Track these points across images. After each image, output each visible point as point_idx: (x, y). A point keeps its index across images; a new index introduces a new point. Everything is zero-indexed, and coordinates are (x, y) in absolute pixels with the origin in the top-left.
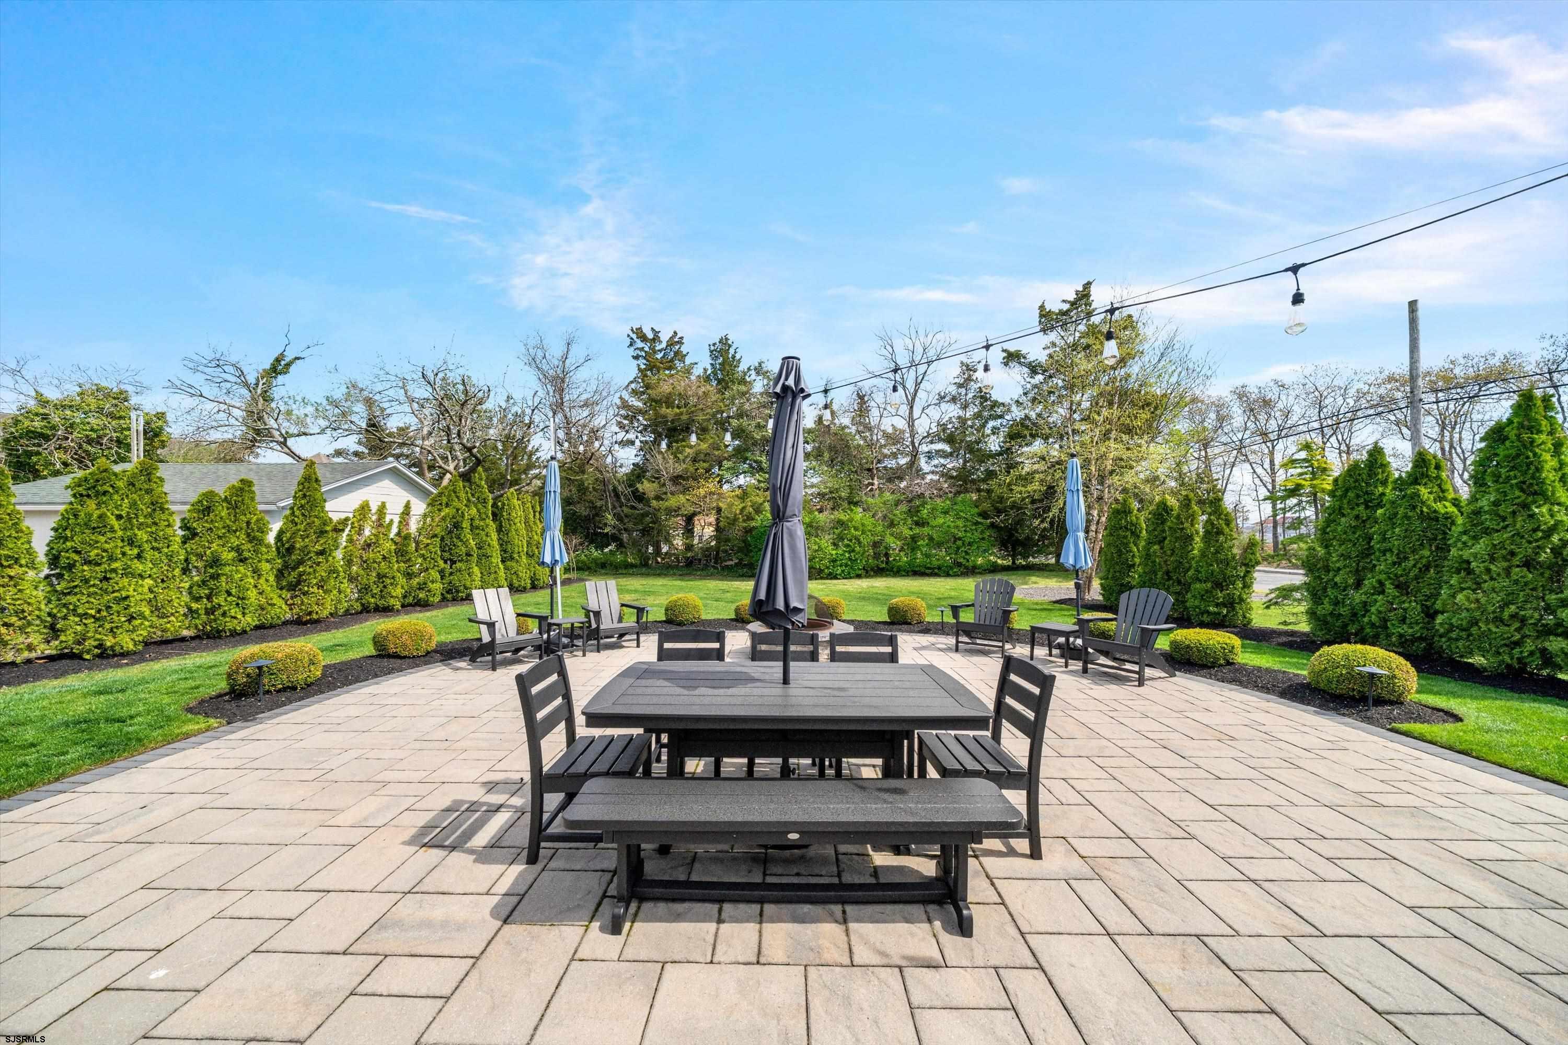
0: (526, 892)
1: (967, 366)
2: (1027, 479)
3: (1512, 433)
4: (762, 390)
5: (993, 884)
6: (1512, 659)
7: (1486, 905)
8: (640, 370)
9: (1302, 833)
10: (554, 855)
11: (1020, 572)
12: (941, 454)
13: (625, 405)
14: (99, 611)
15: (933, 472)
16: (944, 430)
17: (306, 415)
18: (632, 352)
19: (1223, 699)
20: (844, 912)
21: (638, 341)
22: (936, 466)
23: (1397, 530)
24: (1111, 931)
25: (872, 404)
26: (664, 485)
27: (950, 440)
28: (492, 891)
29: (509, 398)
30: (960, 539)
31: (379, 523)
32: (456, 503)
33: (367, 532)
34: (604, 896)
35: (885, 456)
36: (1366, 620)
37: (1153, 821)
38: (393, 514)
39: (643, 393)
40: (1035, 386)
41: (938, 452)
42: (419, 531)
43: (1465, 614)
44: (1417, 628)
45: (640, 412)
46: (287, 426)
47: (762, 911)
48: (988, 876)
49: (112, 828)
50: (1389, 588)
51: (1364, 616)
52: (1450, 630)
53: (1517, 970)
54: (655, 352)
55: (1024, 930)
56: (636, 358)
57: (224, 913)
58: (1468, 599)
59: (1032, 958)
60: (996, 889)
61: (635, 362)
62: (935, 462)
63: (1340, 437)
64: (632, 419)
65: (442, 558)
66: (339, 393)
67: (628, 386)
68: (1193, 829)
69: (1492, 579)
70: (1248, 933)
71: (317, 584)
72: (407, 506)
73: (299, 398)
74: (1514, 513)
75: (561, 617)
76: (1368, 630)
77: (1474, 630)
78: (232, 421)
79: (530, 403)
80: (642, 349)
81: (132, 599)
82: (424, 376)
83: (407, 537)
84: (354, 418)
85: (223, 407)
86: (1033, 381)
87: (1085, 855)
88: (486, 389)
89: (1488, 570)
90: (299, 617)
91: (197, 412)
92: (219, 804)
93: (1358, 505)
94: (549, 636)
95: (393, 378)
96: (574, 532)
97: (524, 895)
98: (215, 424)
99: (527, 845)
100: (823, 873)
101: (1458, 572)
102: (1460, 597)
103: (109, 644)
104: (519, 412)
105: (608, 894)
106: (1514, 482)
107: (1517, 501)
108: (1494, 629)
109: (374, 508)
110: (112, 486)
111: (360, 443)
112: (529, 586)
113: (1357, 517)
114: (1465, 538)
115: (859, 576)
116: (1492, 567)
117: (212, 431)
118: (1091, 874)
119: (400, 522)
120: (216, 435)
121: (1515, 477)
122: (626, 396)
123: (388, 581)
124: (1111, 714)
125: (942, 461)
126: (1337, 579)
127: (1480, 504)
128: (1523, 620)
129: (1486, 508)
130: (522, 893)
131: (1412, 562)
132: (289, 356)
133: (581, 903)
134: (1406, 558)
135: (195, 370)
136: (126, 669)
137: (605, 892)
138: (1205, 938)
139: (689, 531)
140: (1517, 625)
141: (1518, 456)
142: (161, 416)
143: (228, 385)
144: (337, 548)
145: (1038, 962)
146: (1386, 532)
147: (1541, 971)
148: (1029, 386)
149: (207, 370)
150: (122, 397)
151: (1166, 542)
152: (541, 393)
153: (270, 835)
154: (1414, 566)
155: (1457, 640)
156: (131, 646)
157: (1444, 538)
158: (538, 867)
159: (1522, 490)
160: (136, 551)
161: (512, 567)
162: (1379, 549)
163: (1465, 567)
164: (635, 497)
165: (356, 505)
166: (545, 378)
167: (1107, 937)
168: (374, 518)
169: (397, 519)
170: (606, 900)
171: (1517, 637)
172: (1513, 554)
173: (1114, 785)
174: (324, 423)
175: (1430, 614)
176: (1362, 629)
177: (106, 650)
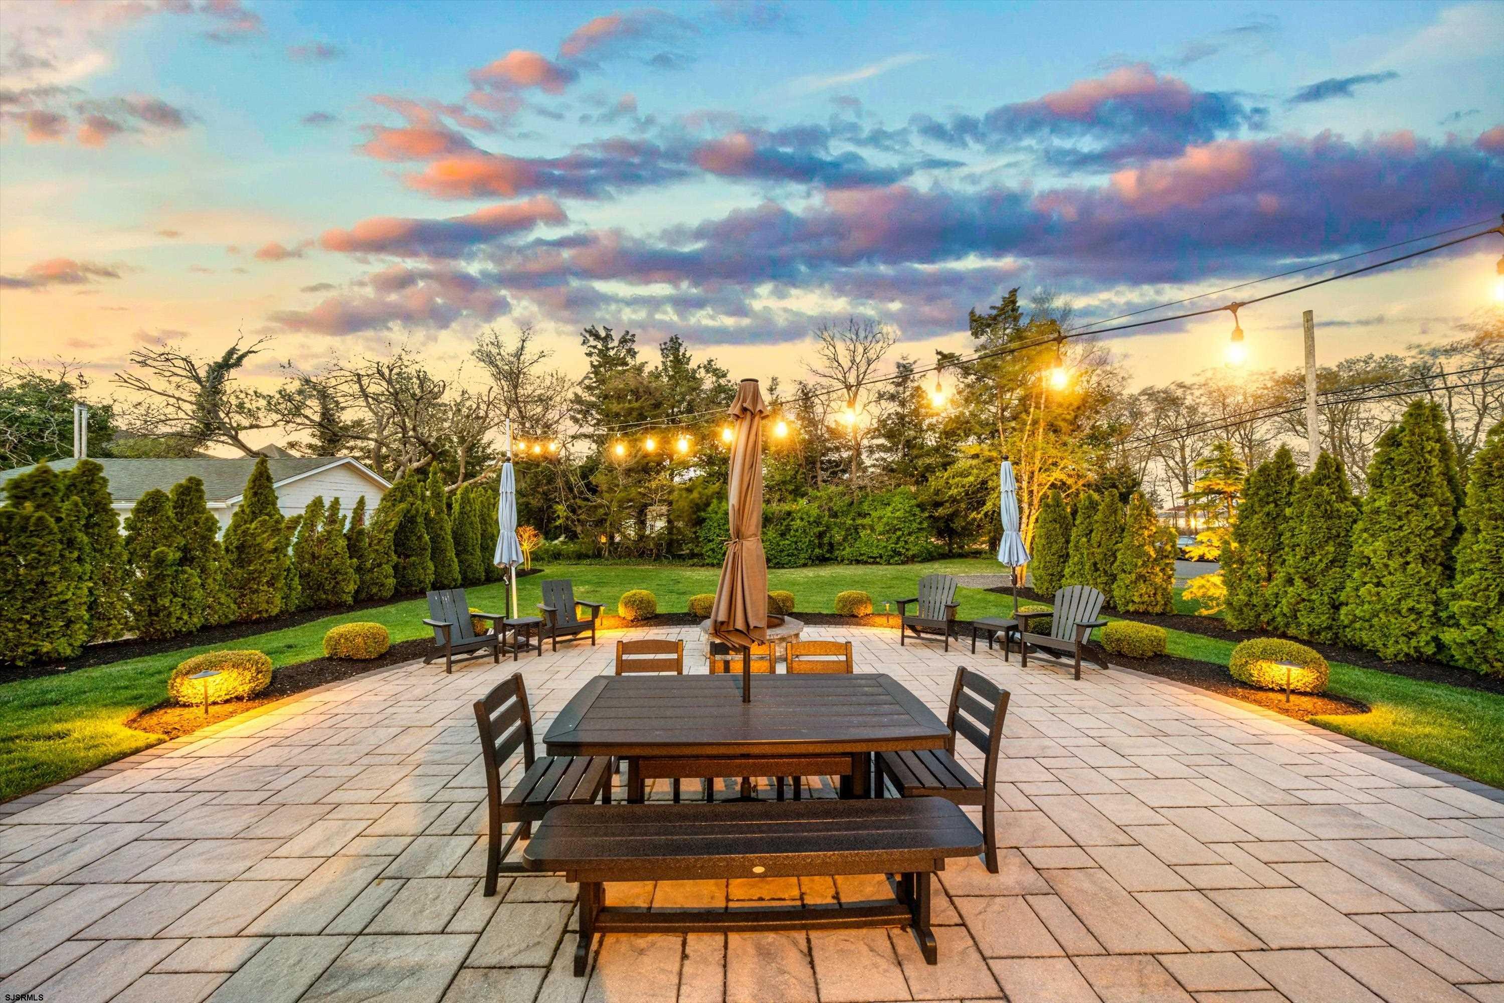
0: (484, 929)
1: (904, 366)
2: (963, 474)
3: (1405, 438)
4: (712, 386)
5: (952, 903)
6: (1409, 648)
7: (1415, 909)
8: (593, 366)
9: (1239, 835)
10: (512, 884)
11: (956, 560)
12: (881, 448)
13: (578, 400)
14: (34, 617)
15: (874, 466)
16: (884, 426)
17: (258, 409)
18: (585, 349)
19: (1154, 692)
20: (809, 941)
21: (591, 339)
22: (877, 460)
23: (1304, 528)
24: (1070, 953)
25: (816, 401)
26: (616, 478)
27: (890, 435)
28: (448, 930)
29: (464, 393)
30: (899, 529)
31: (332, 520)
32: (410, 499)
33: (320, 528)
34: (565, 931)
35: (829, 449)
36: (1278, 610)
37: (1100, 827)
38: (346, 511)
39: (596, 388)
40: (968, 386)
41: (878, 446)
42: (374, 525)
43: (1366, 606)
44: (1324, 618)
45: (593, 405)
46: (238, 419)
47: (726, 943)
48: (947, 894)
49: (38, 868)
50: (1298, 582)
51: (1275, 606)
52: (1353, 622)
53: (1450, 979)
54: (608, 349)
55: (988, 953)
56: (590, 354)
57: (159, 966)
58: (1370, 592)
59: (995, 986)
60: (956, 908)
61: (589, 359)
62: (877, 456)
63: (1242, 432)
64: (586, 413)
65: (396, 552)
66: (293, 387)
67: (582, 381)
68: (1139, 834)
69: (1390, 573)
70: (1200, 950)
71: (267, 582)
72: (361, 502)
73: (251, 392)
74: (1408, 512)
75: (516, 617)
76: (1279, 619)
77: (1375, 621)
78: (181, 415)
79: (486, 399)
80: (595, 347)
81: (70, 603)
82: (379, 372)
83: (361, 532)
84: (308, 412)
85: (172, 401)
86: (966, 381)
87: (1038, 866)
88: (441, 384)
89: (1386, 566)
90: (248, 615)
91: (145, 406)
92: (158, 834)
93: (1268, 503)
94: (504, 636)
95: (348, 374)
96: (528, 523)
97: (481, 933)
98: (163, 418)
99: (485, 874)
100: (786, 896)
101: (1360, 566)
102: (1363, 591)
103: (45, 650)
104: (474, 406)
105: (569, 928)
106: (1408, 484)
107: (1411, 502)
108: (1393, 620)
109: (327, 504)
110: (52, 488)
111: (314, 436)
112: (483, 578)
113: (1268, 514)
114: (1365, 535)
115: (805, 565)
116: (1390, 563)
117: (160, 426)
118: (1046, 888)
119: (353, 518)
120: (163, 429)
121: (1409, 480)
122: (579, 391)
123: (340, 577)
124: (1052, 710)
125: (882, 454)
126: (1251, 572)
127: (1377, 504)
128: (1419, 614)
129: (1384, 508)
130: (480, 929)
131: (1318, 557)
132: (242, 349)
133: (541, 940)
134: (1313, 553)
135: (144, 364)
136: (62, 676)
137: (566, 925)
138: (1160, 957)
139: (642, 523)
140: (1413, 617)
141: (1411, 460)
142: (107, 409)
143: (178, 379)
144: (288, 545)
145: (1002, 990)
146: (1294, 528)
147: (1473, 980)
148: (962, 386)
149: (155, 364)
150: (64, 389)
151: (1093, 534)
152: (496, 389)
153: (211, 870)
154: (1321, 560)
155: (1361, 630)
156: (68, 651)
157: (1346, 536)
158: (496, 899)
159: (1415, 492)
160: (76, 554)
161: (466, 560)
162: (1288, 545)
163: (1366, 562)
164: (589, 490)
165: (309, 500)
166: (500, 374)
167: (1066, 960)
168: (327, 514)
169: (350, 515)
170: (567, 935)
171: (1414, 628)
172: (1408, 551)
173: (1058, 788)
174: (276, 417)
175: (1336, 607)
176: (1274, 619)
177: (41, 656)
